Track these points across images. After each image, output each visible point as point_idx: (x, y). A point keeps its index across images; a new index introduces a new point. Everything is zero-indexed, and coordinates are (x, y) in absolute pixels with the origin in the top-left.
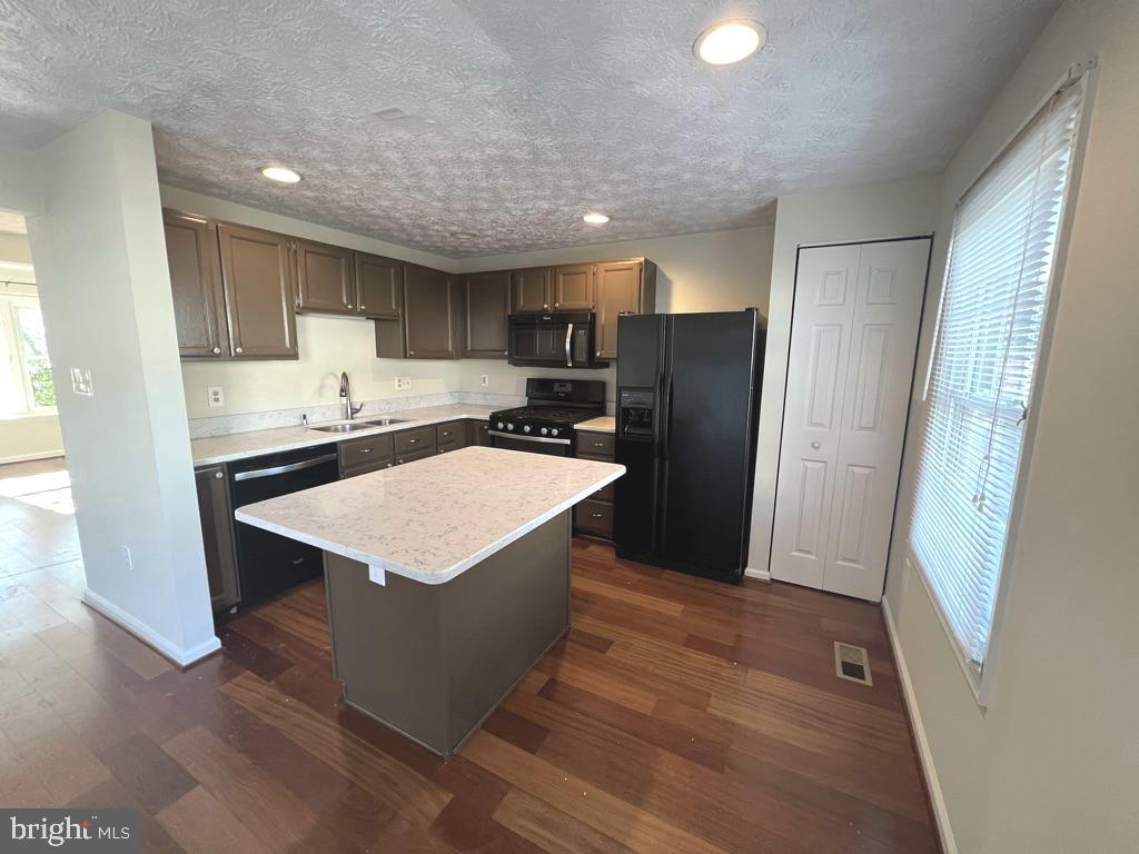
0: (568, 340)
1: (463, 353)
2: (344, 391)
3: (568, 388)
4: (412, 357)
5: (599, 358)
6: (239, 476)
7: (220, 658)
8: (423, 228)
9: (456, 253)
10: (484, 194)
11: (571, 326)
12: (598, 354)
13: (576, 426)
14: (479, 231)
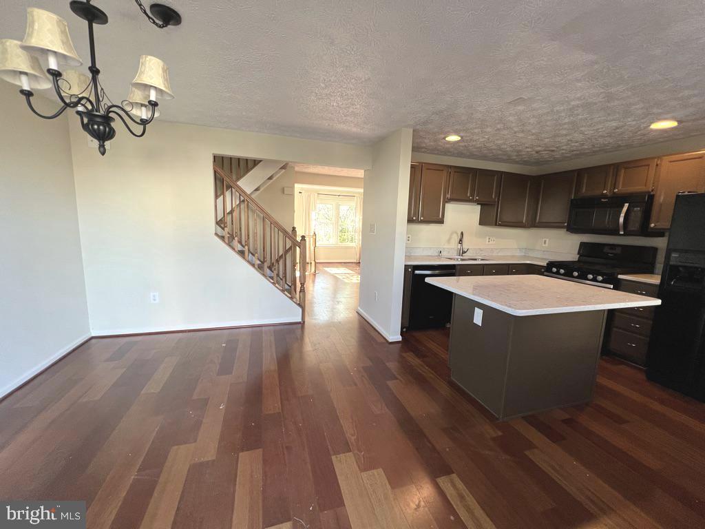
0: (622, 215)
1: (533, 224)
2: (461, 241)
3: (618, 251)
4: (500, 225)
5: (652, 228)
6: (417, 272)
7: (400, 345)
8: (519, 151)
9: (538, 163)
10: (566, 126)
11: (627, 205)
12: (652, 225)
13: (620, 276)
14: (557, 147)
